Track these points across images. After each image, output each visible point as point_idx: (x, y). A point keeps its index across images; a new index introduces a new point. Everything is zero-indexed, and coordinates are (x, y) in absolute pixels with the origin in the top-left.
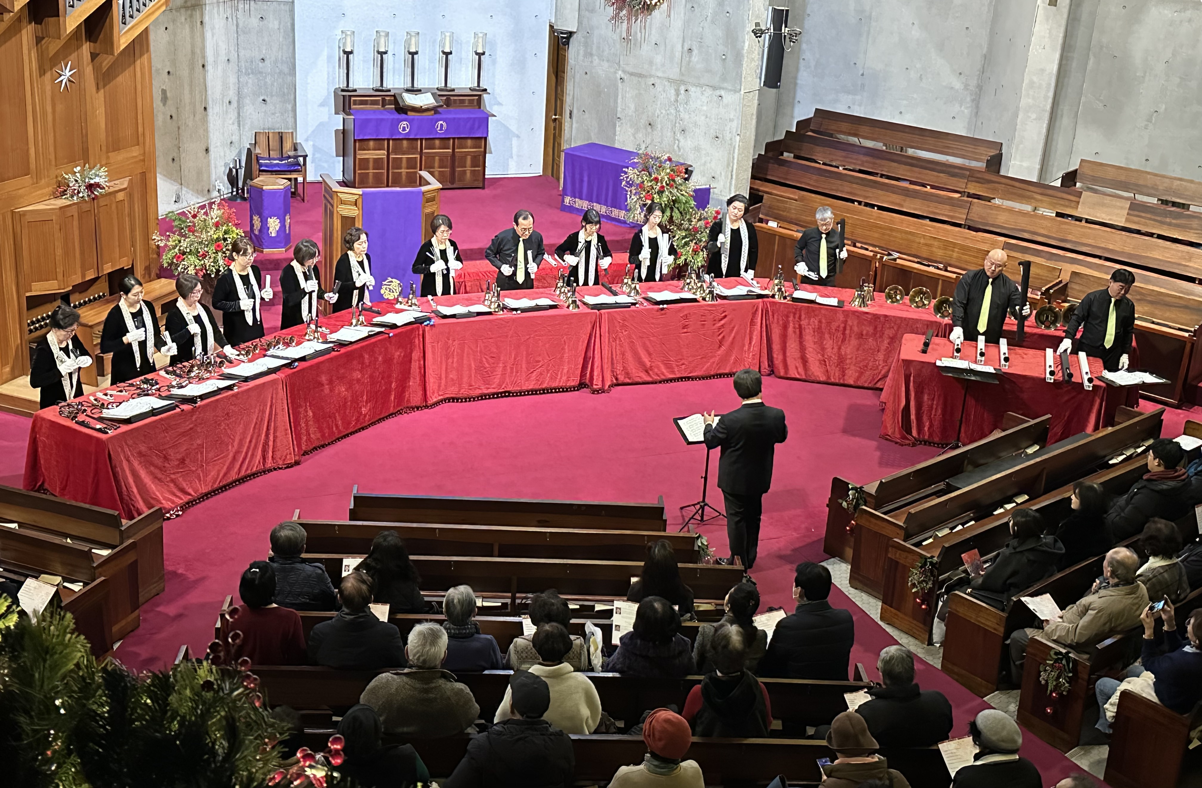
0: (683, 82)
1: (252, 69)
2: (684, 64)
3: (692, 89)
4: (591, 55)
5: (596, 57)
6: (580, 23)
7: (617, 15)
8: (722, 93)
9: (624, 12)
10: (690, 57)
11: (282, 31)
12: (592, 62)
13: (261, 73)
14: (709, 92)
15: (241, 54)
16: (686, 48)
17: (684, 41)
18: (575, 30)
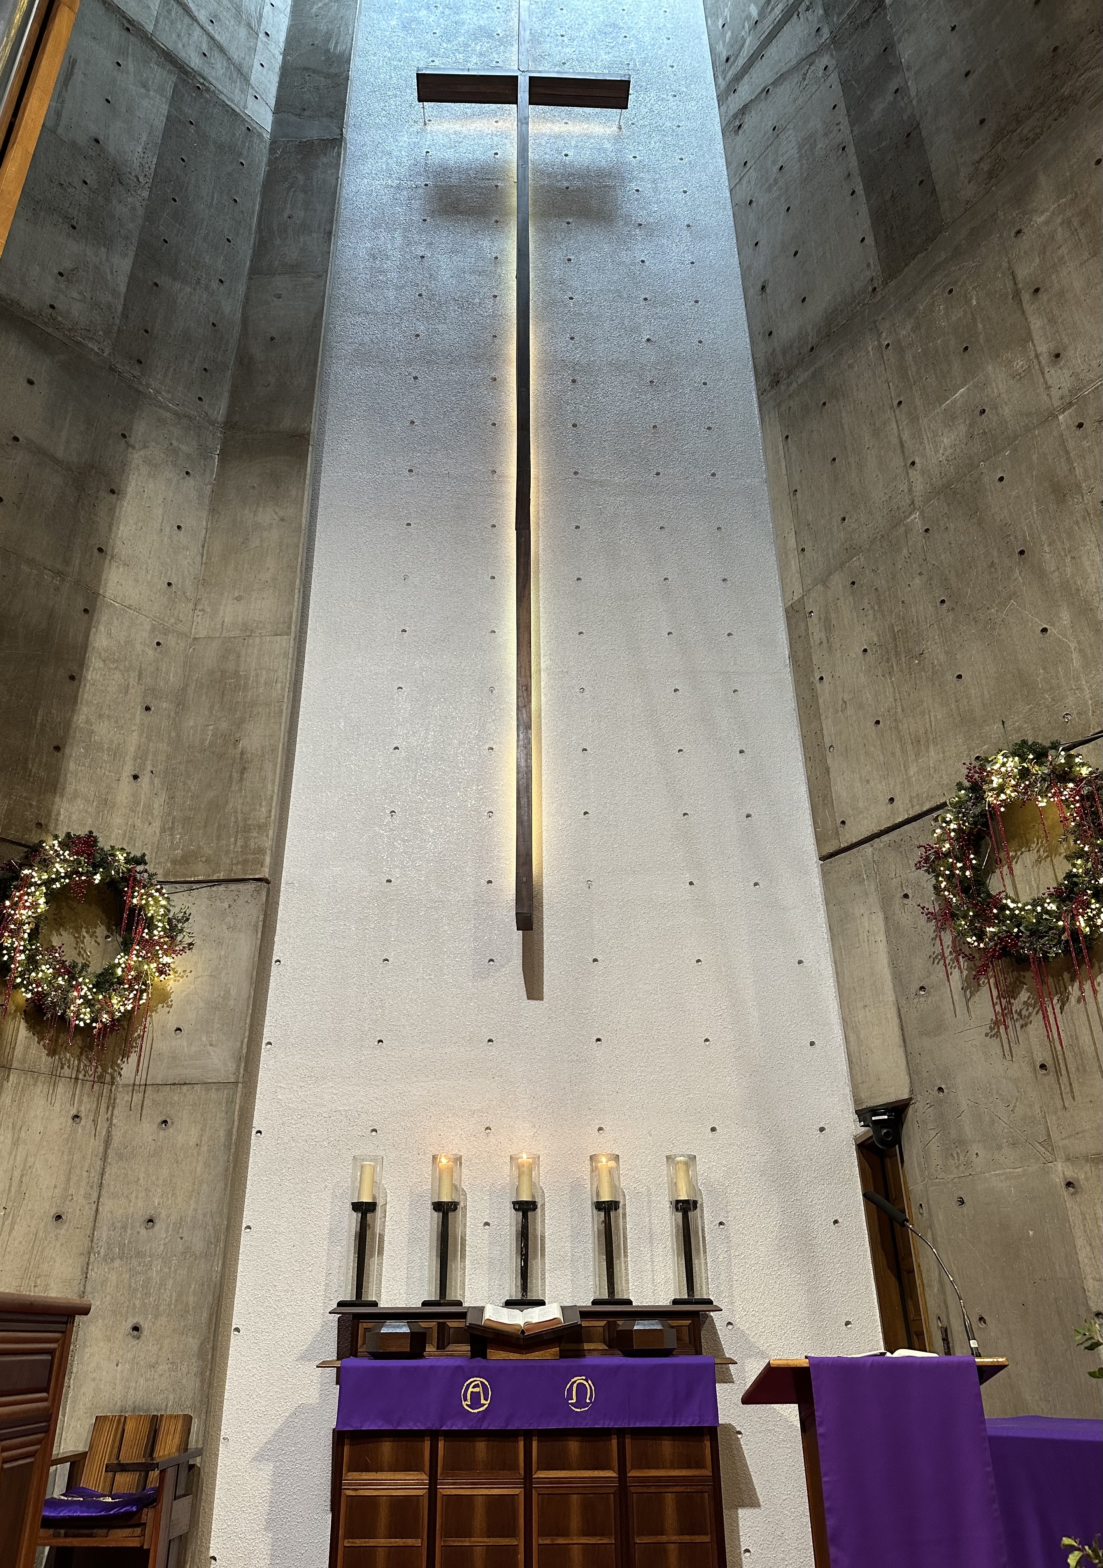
1: (122, 1246)
4: (961, 1142)
5: (975, 1148)
6: (912, 1071)
7: (1006, 1012)
9: (1024, 996)
11: (204, 1149)
12: (968, 1164)
13: (139, 1254)
15: (104, 1211)
18: (906, 1096)
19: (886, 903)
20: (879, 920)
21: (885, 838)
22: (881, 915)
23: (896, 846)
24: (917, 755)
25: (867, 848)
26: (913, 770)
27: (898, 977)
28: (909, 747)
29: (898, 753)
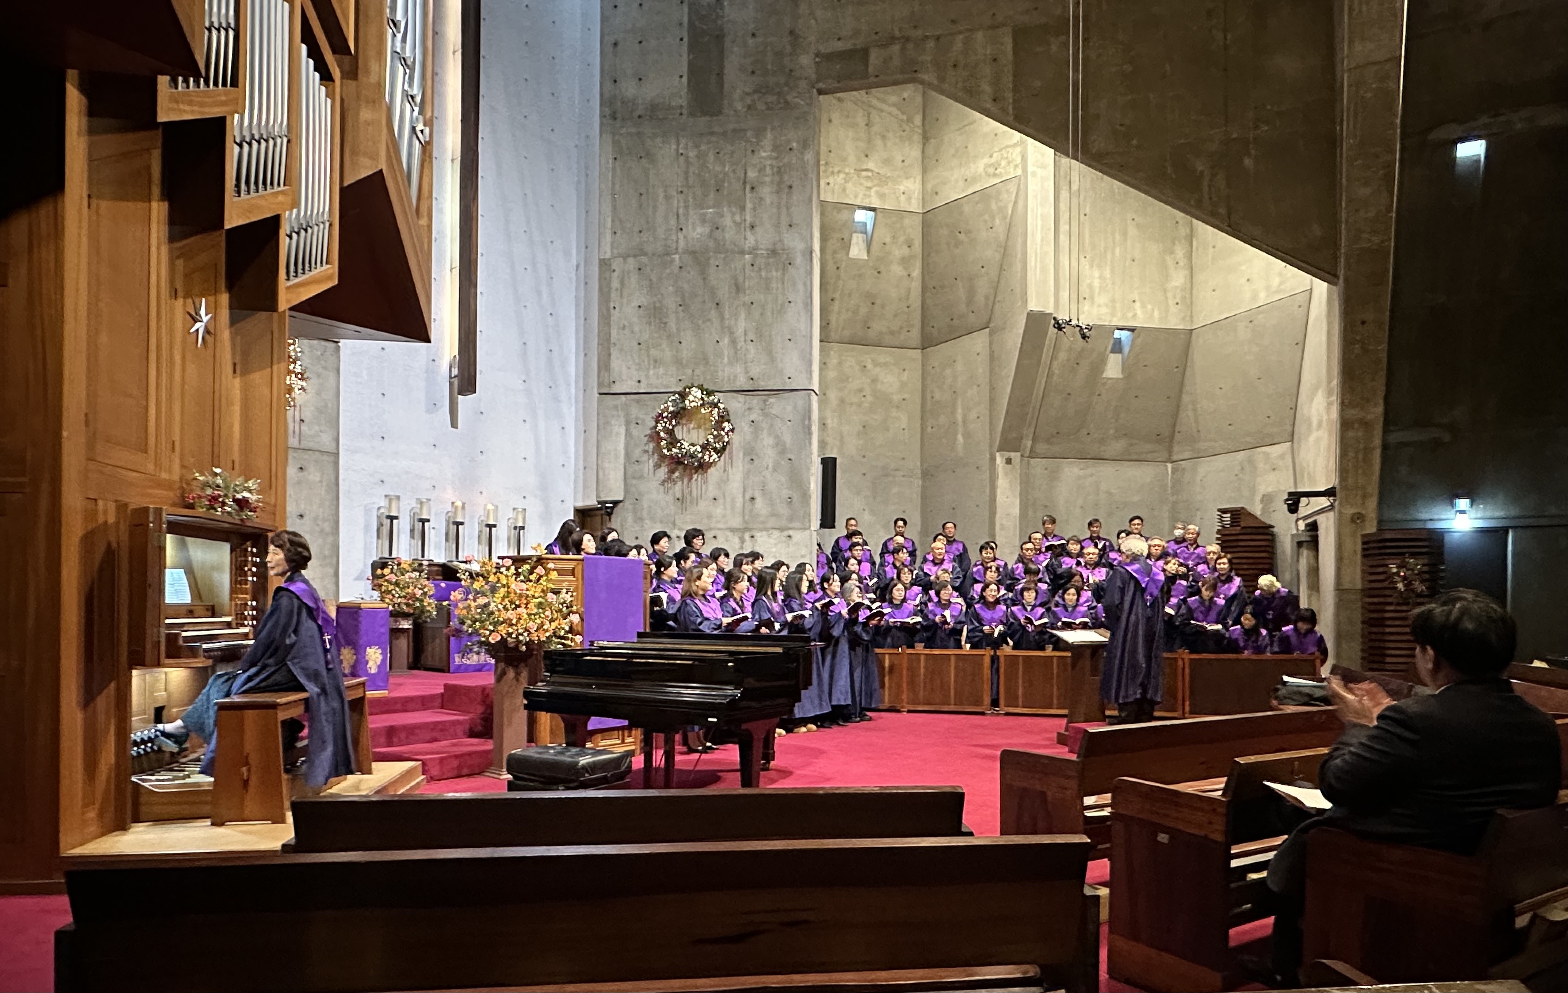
0: (746, 529)
2: (747, 511)
3: (758, 535)
4: (641, 519)
5: (647, 521)
6: (626, 491)
7: (669, 478)
8: (791, 533)
9: (677, 474)
10: (753, 504)
12: (642, 526)
14: (776, 534)
16: (748, 497)
17: (744, 491)
18: (621, 499)
19: (628, 423)
20: (622, 430)
21: (632, 396)
22: (624, 427)
23: (638, 402)
24: (655, 367)
25: (623, 397)
26: (651, 372)
27: (627, 455)
28: (652, 362)
29: (646, 363)
